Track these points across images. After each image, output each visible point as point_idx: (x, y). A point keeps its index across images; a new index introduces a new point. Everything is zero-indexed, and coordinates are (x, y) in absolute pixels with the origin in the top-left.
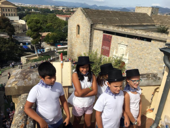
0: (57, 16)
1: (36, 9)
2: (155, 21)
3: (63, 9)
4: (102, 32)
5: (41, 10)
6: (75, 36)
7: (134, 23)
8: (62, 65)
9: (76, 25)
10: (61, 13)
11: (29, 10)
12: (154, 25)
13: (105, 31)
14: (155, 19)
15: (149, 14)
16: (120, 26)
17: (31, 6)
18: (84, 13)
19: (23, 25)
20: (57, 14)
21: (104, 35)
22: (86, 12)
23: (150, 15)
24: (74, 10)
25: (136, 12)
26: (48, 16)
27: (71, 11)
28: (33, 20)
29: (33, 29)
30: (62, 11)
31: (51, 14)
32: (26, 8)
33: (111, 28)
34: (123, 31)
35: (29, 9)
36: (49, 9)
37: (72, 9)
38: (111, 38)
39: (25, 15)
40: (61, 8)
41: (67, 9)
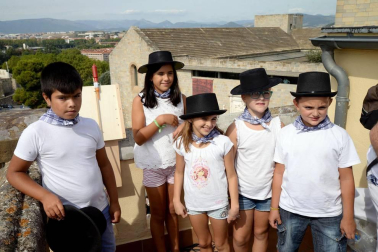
0: (84, 53)
1: (32, 43)
2: (300, 42)
3: (96, 36)
4: (190, 74)
5: (45, 43)
6: (129, 89)
7: (256, 48)
8: (98, 91)
9: (129, 64)
10: (91, 45)
11: (17, 46)
12: (299, 51)
13: (195, 73)
14: (299, 38)
15: (285, 28)
16: (227, 58)
17: (19, 38)
18: (143, 38)
19: (4, 81)
20: (81, 48)
21: (195, 81)
22: (147, 35)
23: (286, 31)
24: (120, 35)
25: (256, 26)
26: (61, 54)
27: (113, 40)
28: (26, 65)
29: (28, 86)
30: (93, 41)
31: (68, 50)
32: (9, 42)
33: (208, 64)
34: (236, 66)
35: (17, 44)
36: (64, 41)
37: (116, 34)
38: (211, 85)
39: (7, 59)
40: (90, 35)
41: (104, 35)
